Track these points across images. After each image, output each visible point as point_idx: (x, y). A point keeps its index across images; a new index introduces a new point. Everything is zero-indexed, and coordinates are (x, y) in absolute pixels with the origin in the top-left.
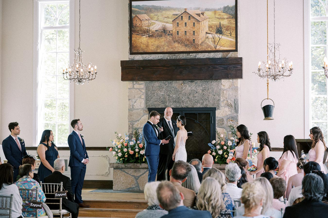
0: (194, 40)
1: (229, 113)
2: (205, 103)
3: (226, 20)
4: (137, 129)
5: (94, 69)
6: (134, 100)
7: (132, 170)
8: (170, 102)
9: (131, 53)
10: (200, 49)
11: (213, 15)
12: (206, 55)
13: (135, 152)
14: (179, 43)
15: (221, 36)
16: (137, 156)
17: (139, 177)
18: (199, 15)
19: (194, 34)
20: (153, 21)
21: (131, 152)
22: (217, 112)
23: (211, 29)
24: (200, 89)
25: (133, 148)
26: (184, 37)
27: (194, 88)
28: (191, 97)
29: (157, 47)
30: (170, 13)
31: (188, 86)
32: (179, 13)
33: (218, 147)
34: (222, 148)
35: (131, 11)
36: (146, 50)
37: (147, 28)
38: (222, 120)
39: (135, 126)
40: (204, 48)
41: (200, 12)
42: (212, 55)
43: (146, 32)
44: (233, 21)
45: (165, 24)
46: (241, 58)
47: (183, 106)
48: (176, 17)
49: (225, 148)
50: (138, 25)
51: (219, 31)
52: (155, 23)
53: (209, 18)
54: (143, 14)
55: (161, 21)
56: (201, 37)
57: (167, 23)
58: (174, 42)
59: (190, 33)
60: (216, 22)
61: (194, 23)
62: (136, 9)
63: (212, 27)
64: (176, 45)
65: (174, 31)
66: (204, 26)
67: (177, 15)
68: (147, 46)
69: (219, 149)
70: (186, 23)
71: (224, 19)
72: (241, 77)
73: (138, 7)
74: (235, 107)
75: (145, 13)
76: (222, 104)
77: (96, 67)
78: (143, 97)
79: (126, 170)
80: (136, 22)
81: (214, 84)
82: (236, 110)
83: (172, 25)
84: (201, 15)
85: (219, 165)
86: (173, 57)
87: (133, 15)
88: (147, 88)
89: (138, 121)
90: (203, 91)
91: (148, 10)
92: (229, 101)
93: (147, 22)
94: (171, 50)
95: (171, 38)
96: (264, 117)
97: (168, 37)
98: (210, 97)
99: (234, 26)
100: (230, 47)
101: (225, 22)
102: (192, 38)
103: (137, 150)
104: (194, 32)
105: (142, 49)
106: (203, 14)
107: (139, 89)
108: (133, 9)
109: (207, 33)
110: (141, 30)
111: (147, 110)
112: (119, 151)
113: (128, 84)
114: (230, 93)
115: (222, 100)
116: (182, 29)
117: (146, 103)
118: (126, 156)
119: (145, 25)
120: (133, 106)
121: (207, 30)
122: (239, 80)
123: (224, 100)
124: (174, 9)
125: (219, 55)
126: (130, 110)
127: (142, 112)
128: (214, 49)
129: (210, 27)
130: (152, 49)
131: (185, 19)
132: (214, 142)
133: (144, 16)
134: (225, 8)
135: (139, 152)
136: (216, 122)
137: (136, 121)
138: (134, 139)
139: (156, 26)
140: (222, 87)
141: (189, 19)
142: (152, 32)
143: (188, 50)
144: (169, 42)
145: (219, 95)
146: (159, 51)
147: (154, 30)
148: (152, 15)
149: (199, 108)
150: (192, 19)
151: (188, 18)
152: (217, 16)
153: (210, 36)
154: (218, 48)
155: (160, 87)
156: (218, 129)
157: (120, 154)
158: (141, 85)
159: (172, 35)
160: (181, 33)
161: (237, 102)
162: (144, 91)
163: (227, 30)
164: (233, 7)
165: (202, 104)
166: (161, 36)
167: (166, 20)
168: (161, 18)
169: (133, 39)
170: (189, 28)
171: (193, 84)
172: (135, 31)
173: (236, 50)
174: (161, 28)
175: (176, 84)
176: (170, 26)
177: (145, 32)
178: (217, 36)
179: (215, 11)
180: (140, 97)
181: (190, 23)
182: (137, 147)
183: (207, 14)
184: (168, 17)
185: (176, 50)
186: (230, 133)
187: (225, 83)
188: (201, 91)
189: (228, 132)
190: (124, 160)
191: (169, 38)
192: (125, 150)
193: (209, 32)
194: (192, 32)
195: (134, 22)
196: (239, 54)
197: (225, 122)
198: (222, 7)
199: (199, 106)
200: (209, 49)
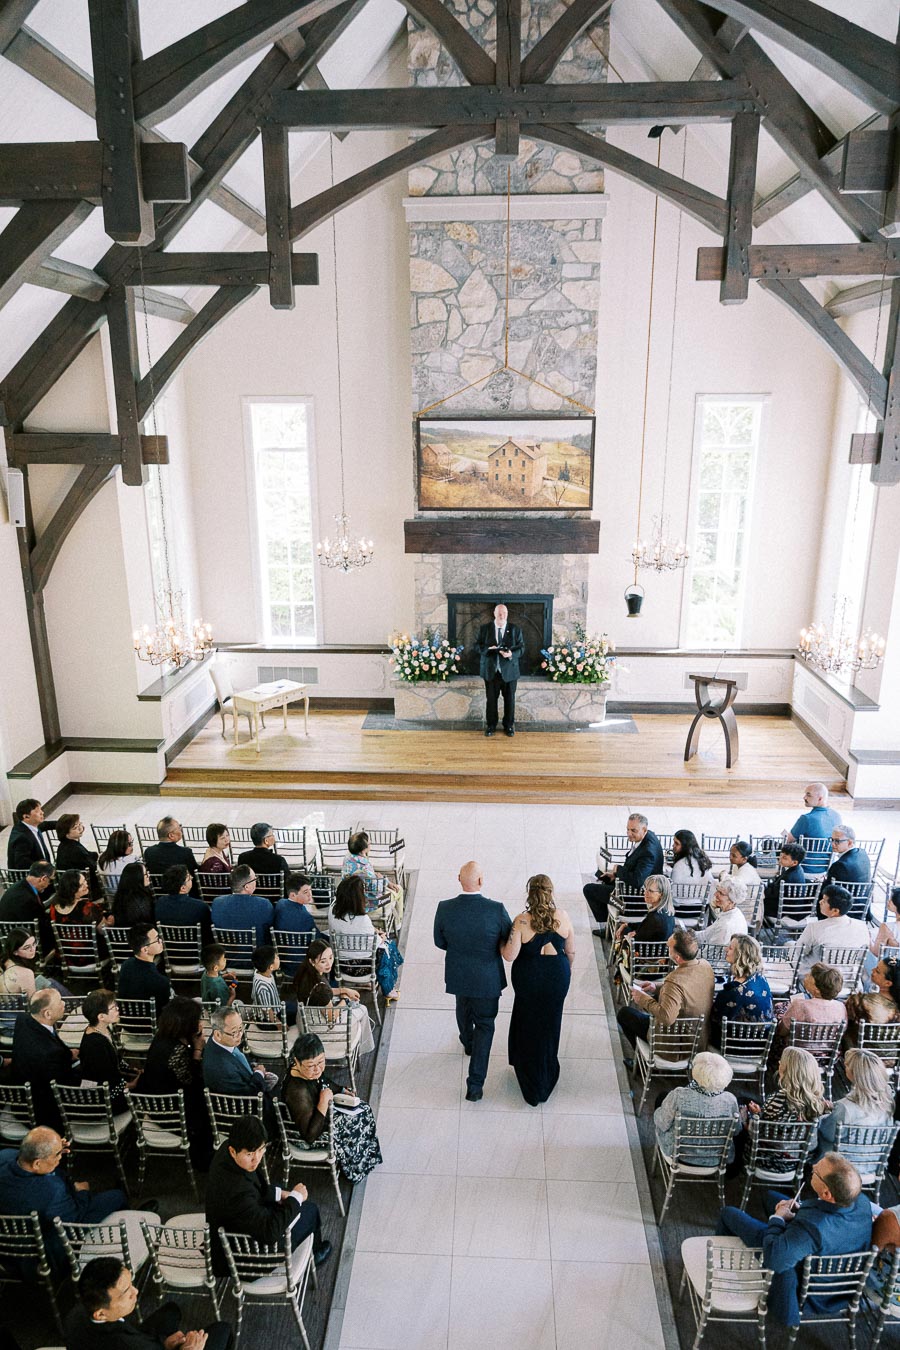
0: (523, 490)
1: (574, 603)
2: (536, 588)
3: (576, 458)
4: (429, 626)
5: (369, 548)
6: (423, 582)
7: (424, 690)
8: (481, 585)
9: (420, 510)
10: (532, 504)
11: (556, 449)
12: (540, 514)
13: (431, 668)
14: (498, 493)
15: (566, 484)
16: (434, 672)
17: (435, 700)
18: (532, 448)
19: (523, 480)
20: (456, 456)
21: (426, 667)
22: (555, 601)
23: (551, 472)
24: (528, 567)
25: (427, 661)
26: (506, 484)
27: (519, 564)
28: (515, 578)
29: (463, 499)
30: (485, 444)
31: (510, 560)
32: (499, 444)
33: (558, 658)
34: (563, 660)
35: (418, 438)
36: (444, 505)
37: (445, 467)
38: (562, 613)
39: (427, 620)
40: (539, 503)
41: (533, 444)
42: (548, 514)
43: (445, 474)
44: (587, 460)
45: (474, 461)
46: (598, 524)
47: (503, 592)
48: (495, 450)
49: (569, 659)
50: (431, 461)
51: (564, 476)
52: (459, 460)
53: (549, 454)
54: (438, 442)
55: (470, 457)
56: (534, 485)
57: (480, 459)
58: (491, 492)
59: (517, 479)
60: (559, 462)
61: (524, 462)
62: (428, 435)
63: (552, 469)
64: (494, 496)
65: (491, 473)
66: (541, 466)
67: (495, 447)
68: (447, 498)
69: (560, 662)
70: (510, 461)
71: (573, 456)
72: (595, 550)
73: (428, 430)
74: (583, 595)
75: (442, 442)
76: (563, 590)
77: (371, 544)
78: (439, 576)
79: (417, 690)
80: (428, 458)
81: (552, 558)
82: (584, 598)
83: (487, 464)
84: (536, 449)
85: (559, 684)
86: (488, 514)
87: (423, 445)
88: (445, 564)
89: (431, 613)
90: (534, 568)
91: (447, 437)
92: (575, 586)
93: (445, 457)
94: (486, 505)
95: (486, 486)
96: (628, 613)
97: (481, 483)
98: (544, 578)
99: (589, 468)
100: (580, 502)
101: (574, 462)
102: (519, 487)
103: (434, 664)
104: (523, 476)
105: (438, 502)
106: (538, 446)
107: (432, 564)
108: (421, 434)
109: (544, 479)
110: (436, 471)
111: (445, 597)
112: (406, 665)
113: (417, 557)
114: (577, 573)
115: (563, 583)
116: (504, 471)
117: (444, 586)
118: (417, 672)
119: (442, 462)
120: (422, 589)
121: (544, 473)
122: (591, 557)
123: (566, 584)
124: (492, 437)
125: (561, 514)
126: (418, 596)
127: (437, 599)
128: (556, 506)
129: (550, 469)
130: (454, 502)
131: (510, 454)
132: (551, 650)
133: (440, 448)
134: (575, 438)
135: (437, 667)
136: (554, 616)
137: (426, 614)
138: (426, 643)
139: (461, 465)
140: (565, 564)
141: (516, 455)
142: (455, 475)
143: (513, 506)
144: (483, 492)
145: (559, 576)
146: (465, 506)
147: (458, 471)
148: (455, 445)
149: (528, 595)
150: (520, 455)
151: (514, 452)
152: (562, 451)
153: (549, 484)
154: (562, 504)
155: (467, 562)
156: (556, 627)
157: (408, 671)
158: (436, 559)
159: (487, 480)
160: (503, 478)
161: (587, 587)
162: (439, 567)
163: (577, 474)
164: (588, 436)
165: (532, 588)
166: (470, 481)
167: (477, 454)
168: (469, 451)
169: (422, 485)
170: (516, 470)
171: (519, 557)
172: (425, 472)
173: (590, 509)
174: (470, 469)
175: (490, 558)
176: (484, 466)
177: (442, 475)
178: (562, 483)
179: (559, 443)
180: (434, 577)
181: (517, 460)
182: (433, 658)
183: (546, 447)
184: (481, 451)
185: (494, 506)
186: (575, 632)
187: (570, 559)
188: (530, 570)
189: (570, 631)
190: (413, 679)
191: (483, 485)
192: (416, 663)
193: (547, 477)
194: (520, 477)
195: (424, 456)
196: (594, 516)
197: (567, 617)
198: (571, 436)
199: (527, 591)
200: (548, 506)
